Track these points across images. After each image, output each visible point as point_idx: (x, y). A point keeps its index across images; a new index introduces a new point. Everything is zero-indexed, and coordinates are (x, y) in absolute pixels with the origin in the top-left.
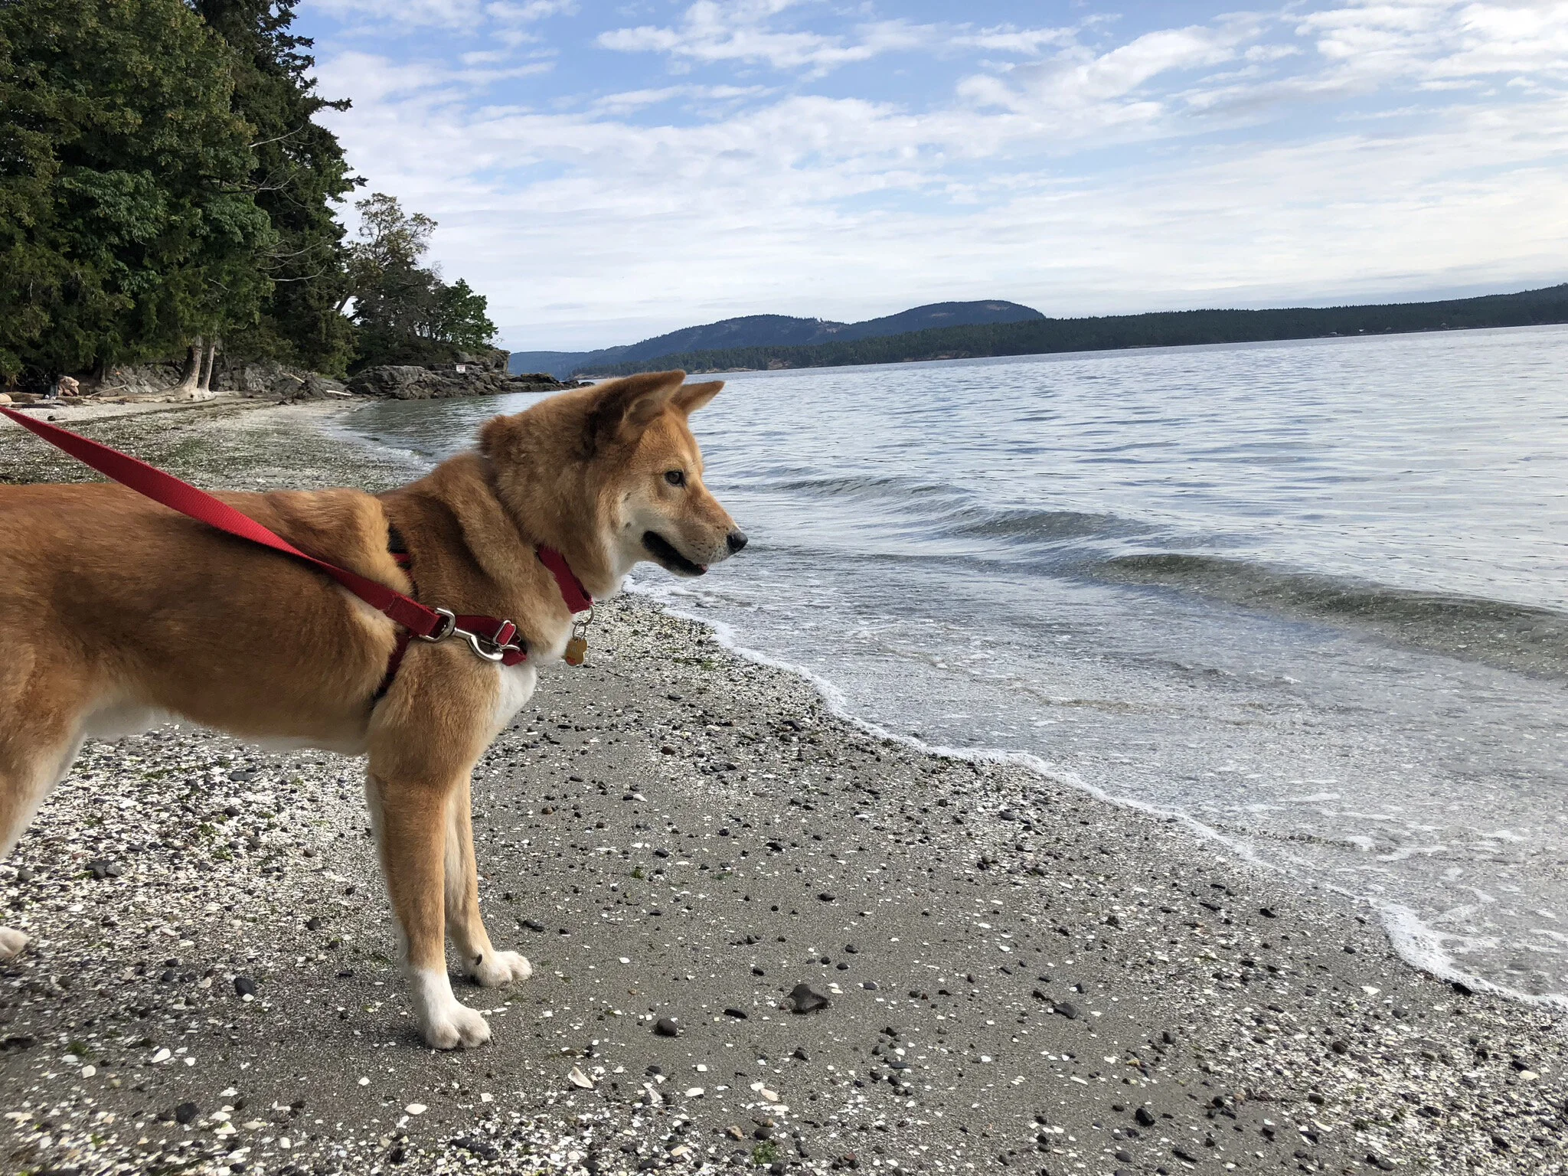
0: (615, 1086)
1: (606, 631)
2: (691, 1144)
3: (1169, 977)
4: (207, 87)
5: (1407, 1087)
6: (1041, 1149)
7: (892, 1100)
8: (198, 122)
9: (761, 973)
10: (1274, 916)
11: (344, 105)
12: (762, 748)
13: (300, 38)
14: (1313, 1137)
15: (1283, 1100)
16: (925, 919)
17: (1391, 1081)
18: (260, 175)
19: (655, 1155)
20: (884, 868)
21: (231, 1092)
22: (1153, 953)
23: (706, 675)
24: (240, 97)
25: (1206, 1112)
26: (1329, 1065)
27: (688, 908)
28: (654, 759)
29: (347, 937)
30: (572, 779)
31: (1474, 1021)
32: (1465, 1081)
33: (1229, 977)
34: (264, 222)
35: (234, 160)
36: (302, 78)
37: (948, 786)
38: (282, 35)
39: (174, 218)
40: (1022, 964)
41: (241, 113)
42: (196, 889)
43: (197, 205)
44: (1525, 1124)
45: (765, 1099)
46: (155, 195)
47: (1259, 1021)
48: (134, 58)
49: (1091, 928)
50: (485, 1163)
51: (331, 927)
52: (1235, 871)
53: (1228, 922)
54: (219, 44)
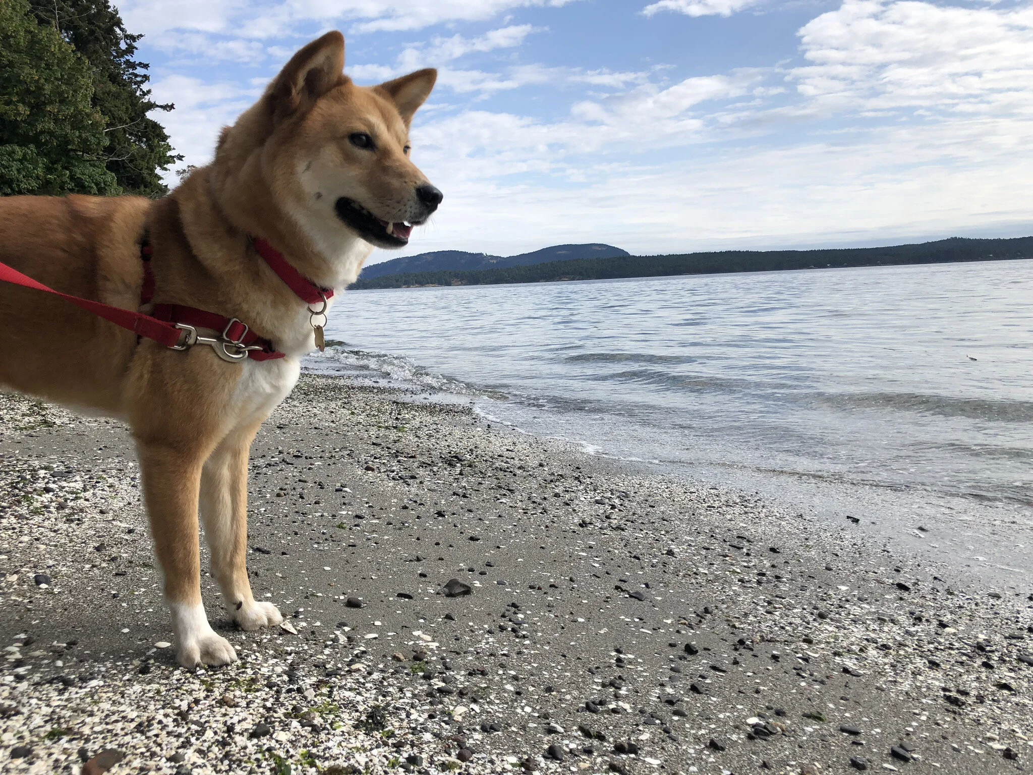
0: (313, 633)
1: (332, 412)
2: (366, 662)
3: (708, 581)
4: (75, 91)
5: (868, 635)
6: (618, 666)
7: (514, 640)
8: (68, 114)
9: (425, 576)
10: (779, 552)
11: (169, 107)
12: (435, 469)
13: (140, 63)
14: (806, 660)
15: (785, 641)
16: (542, 550)
17: (858, 632)
18: (109, 150)
19: (339, 669)
20: (515, 526)
21: (23, 636)
22: (697, 569)
23: (400, 434)
24: (98, 99)
25: (733, 647)
26: (816, 624)
27: (376, 543)
28: (360, 473)
29: (124, 555)
30: (300, 481)
31: (912, 603)
32: (907, 632)
33: (749, 581)
34: (112, 180)
35: (92, 139)
36: (141, 89)
37: (561, 488)
38: (128, 60)
39: (49, 176)
40: (608, 573)
41: (98, 108)
42: (14, 529)
43: (66, 168)
44: (950, 654)
45: (422, 639)
46: (37, 161)
47: (769, 603)
48: (25, 71)
49: (655, 556)
50: (210, 673)
51: (114, 549)
52: (753, 530)
53: (748, 555)
54: (84, 63)
